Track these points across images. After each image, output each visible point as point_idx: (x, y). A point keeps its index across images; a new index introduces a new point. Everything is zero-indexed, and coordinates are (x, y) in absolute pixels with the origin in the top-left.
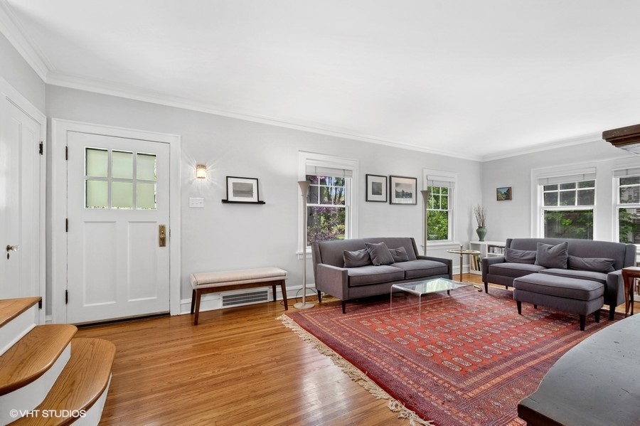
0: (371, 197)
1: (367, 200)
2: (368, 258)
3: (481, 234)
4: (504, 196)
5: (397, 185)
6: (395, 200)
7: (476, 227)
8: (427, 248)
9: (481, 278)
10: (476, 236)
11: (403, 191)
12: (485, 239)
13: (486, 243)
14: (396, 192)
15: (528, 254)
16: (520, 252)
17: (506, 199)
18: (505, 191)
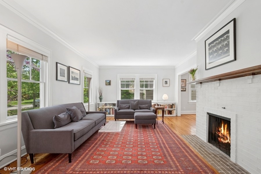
0: (59, 78)
1: (57, 79)
2: (70, 118)
3: (101, 99)
4: (108, 83)
5: (72, 72)
6: (71, 81)
7: (98, 96)
8: (85, 107)
9: (114, 117)
10: (98, 100)
11: (75, 77)
12: (102, 101)
13: (103, 102)
14: (72, 77)
15: (127, 105)
16: (124, 105)
17: (109, 85)
18: (109, 81)
